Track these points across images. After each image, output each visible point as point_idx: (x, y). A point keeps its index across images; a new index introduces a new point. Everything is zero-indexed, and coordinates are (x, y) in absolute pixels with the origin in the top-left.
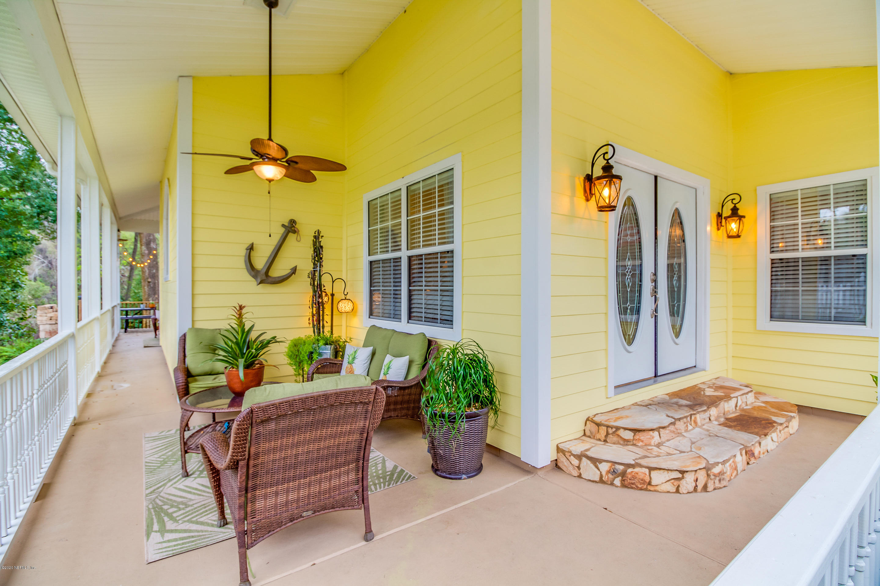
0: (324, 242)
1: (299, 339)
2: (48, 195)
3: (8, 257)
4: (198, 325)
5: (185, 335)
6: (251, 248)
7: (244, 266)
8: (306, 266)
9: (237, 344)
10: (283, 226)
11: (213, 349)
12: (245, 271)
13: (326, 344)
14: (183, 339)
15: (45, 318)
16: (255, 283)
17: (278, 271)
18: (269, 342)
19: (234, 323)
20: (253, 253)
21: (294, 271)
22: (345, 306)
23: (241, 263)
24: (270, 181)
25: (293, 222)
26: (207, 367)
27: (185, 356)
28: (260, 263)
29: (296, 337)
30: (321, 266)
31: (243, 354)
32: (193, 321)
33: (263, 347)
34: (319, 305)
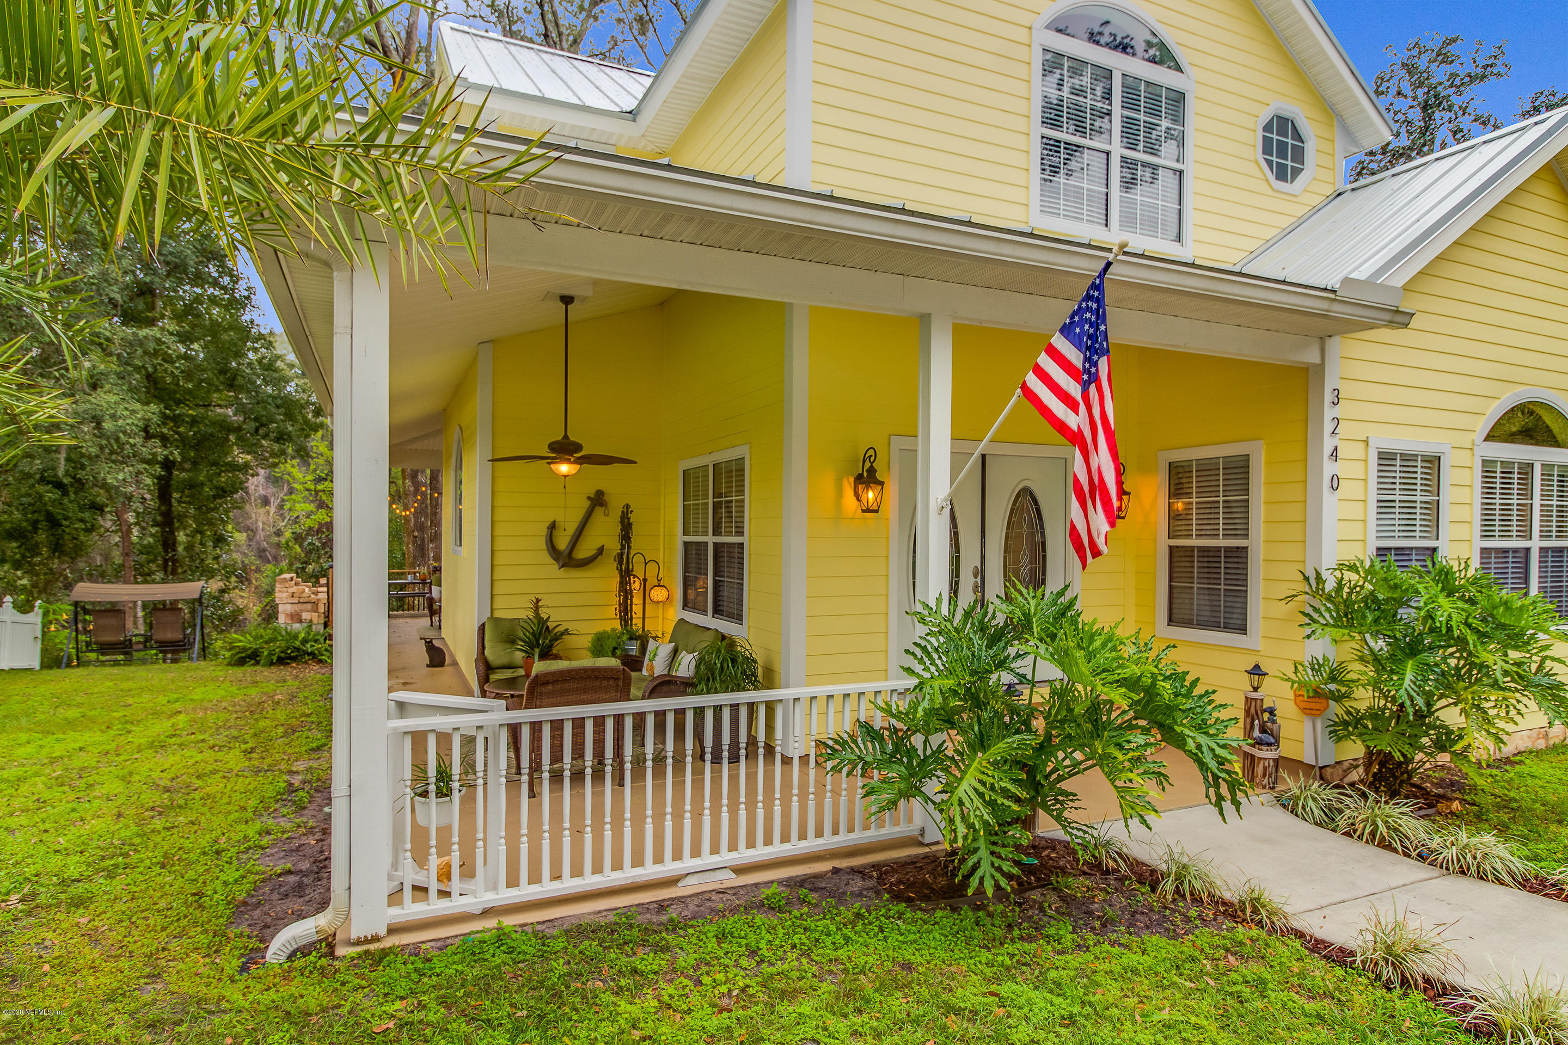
0: (633, 518)
1: (605, 632)
2: (270, 400)
3: (215, 497)
4: (498, 614)
5: (483, 625)
6: (553, 527)
7: (544, 547)
8: (613, 545)
9: (533, 634)
10: (589, 498)
11: (511, 640)
12: (546, 554)
13: (631, 639)
14: (482, 629)
15: (285, 595)
16: (557, 566)
17: (583, 552)
18: (562, 634)
19: (531, 614)
20: (555, 533)
21: (601, 551)
22: (658, 594)
23: (542, 543)
24: (565, 476)
25: (600, 494)
26: (504, 660)
27: (484, 647)
28: (562, 543)
29: (601, 630)
30: (629, 547)
31: (538, 645)
32: (492, 610)
33: (556, 639)
34: (625, 592)
